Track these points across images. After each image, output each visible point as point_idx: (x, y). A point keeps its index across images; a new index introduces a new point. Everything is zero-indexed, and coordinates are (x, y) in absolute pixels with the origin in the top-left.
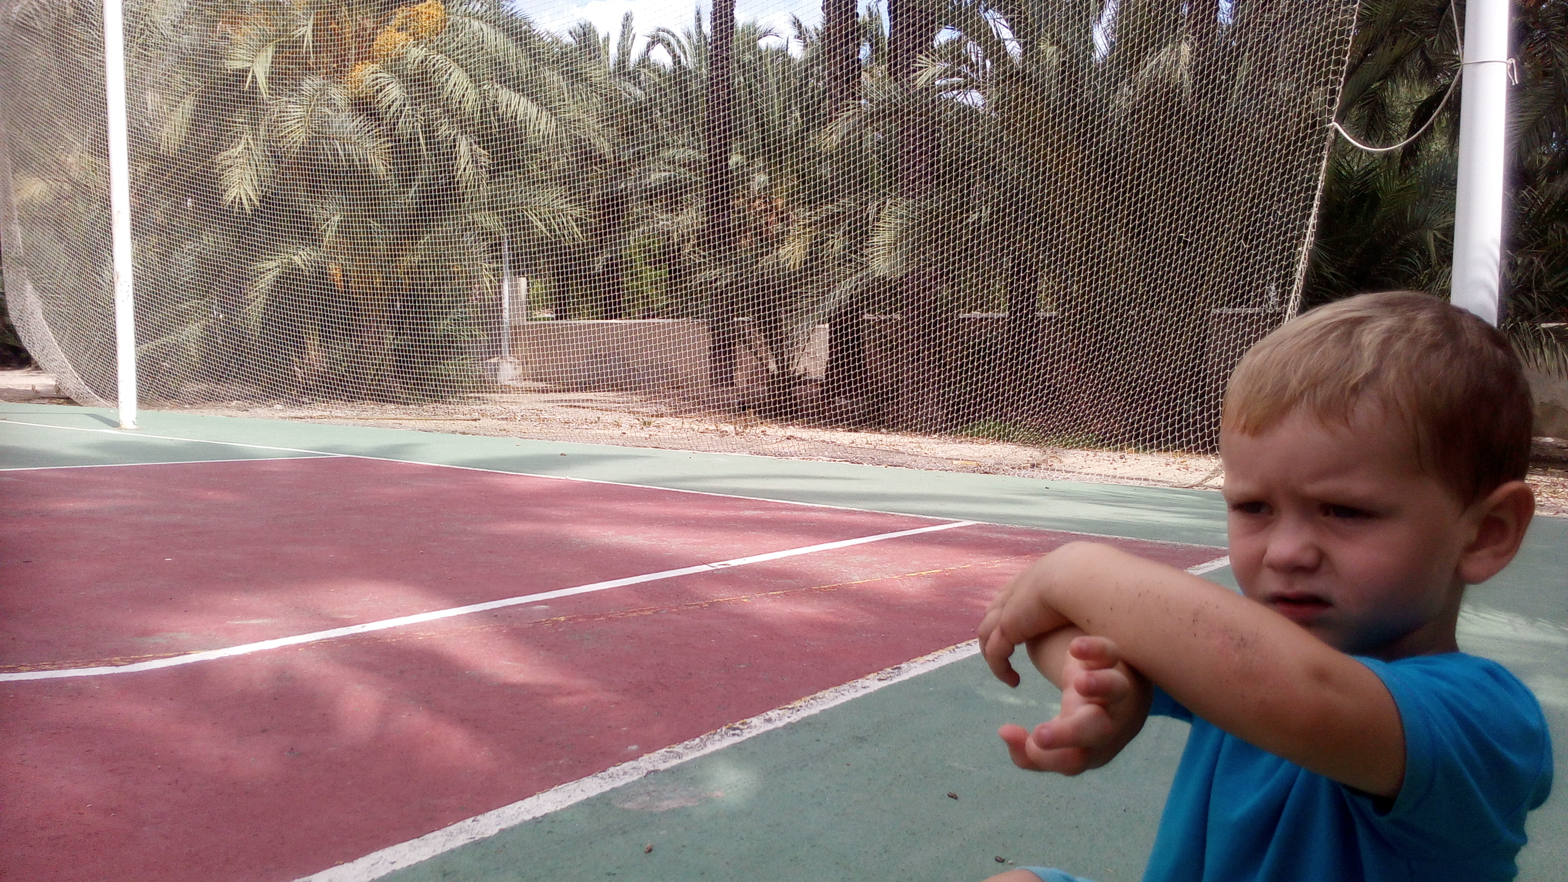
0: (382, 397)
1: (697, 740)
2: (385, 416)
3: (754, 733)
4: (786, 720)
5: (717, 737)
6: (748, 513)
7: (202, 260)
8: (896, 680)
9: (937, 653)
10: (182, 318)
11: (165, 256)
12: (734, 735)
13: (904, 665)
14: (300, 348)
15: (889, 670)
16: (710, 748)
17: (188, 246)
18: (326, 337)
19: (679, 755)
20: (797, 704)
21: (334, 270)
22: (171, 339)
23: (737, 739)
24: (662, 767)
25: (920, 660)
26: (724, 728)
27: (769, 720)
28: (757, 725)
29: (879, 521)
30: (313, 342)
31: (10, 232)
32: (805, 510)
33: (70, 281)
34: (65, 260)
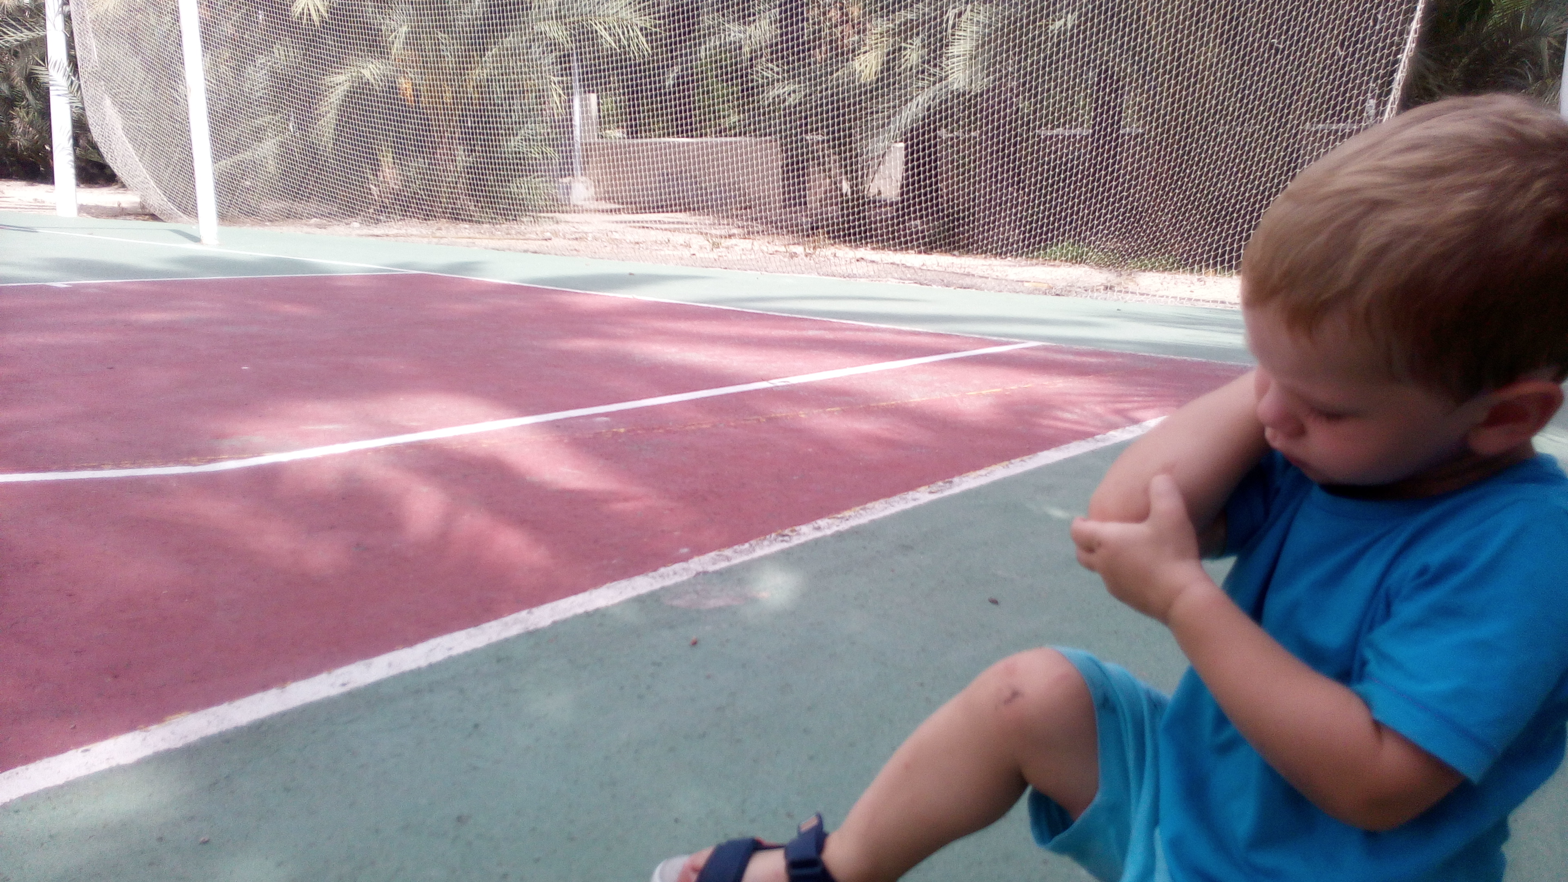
0: (456, 216)
1: (747, 545)
2: (460, 234)
3: (803, 539)
4: (835, 529)
5: (766, 543)
6: (811, 333)
7: (273, 73)
8: (947, 493)
9: (990, 469)
10: (258, 134)
11: (238, 71)
12: (782, 541)
13: (956, 480)
14: (376, 167)
15: (940, 483)
16: (759, 553)
17: (261, 60)
18: (400, 155)
19: (728, 559)
20: (847, 513)
21: (405, 84)
22: (247, 155)
23: (785, 545)
24: (711, 568)
25: (973, 474)
26: (773, 535)
27: (818, 529)
28: (806, 533)
29: (943, 342)
30: (387, 160)
31: (85, 46)
32: (869, 330)
33: (147, 96)
34: (141, 74)
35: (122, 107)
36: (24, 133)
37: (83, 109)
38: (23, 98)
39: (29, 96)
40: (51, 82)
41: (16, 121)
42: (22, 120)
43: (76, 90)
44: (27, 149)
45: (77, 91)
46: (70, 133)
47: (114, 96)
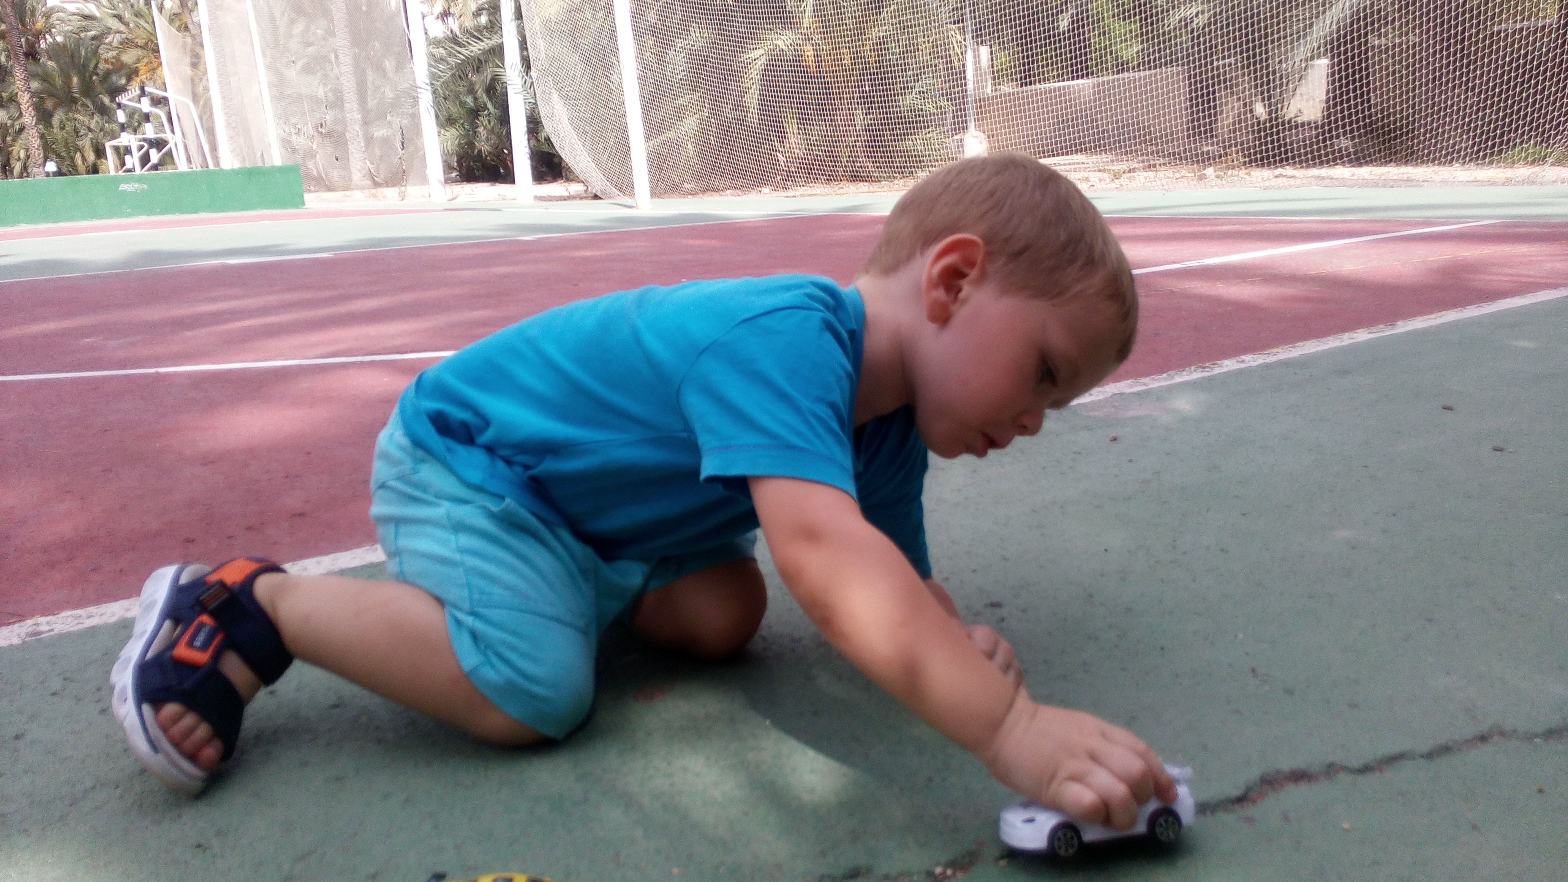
0: (856, 177)
1: (1165, 375)
2: (860, 190)
3: (1225, 370)
4: (1261, 361)
5: (1185, 373)
6: (1225, 228)
7: (692, 54)
8: (1389, 333)
9: (1440, 314)
10: (679, 114)
11: (661, 57)
12: (1203, 371)
13: (1400, 323)
14: (782, 136)
15: (1382, 326)
16: (1178, 379)
17: (679, 42)
18: (804, 121)
19: (1145, 384)
20: (1275, 350)
21: (809, 51)
22: (671, 134)
23: (1206, 374)
24: (1127, 391)
25: (1421, 318)
26: (1193, 368)
27: (1243, 361)
28: (1229, 365)
29: (1379, 226)
30: (792, 128)
31: (535, 47)
32: (1291, 222)
33: (586, 86)
34: (580, 66)
35: (566, 98)
36: (488, 139)
37: (535, 104)
38: (485, 108)
39: (490, 106)
40: (508, 82)
41: (481, 129)
42: (485, 128)
43: (529, 86)
44: (490, 153)
45: (530, 88)
46: (526, 129)
47: (559, 90)
